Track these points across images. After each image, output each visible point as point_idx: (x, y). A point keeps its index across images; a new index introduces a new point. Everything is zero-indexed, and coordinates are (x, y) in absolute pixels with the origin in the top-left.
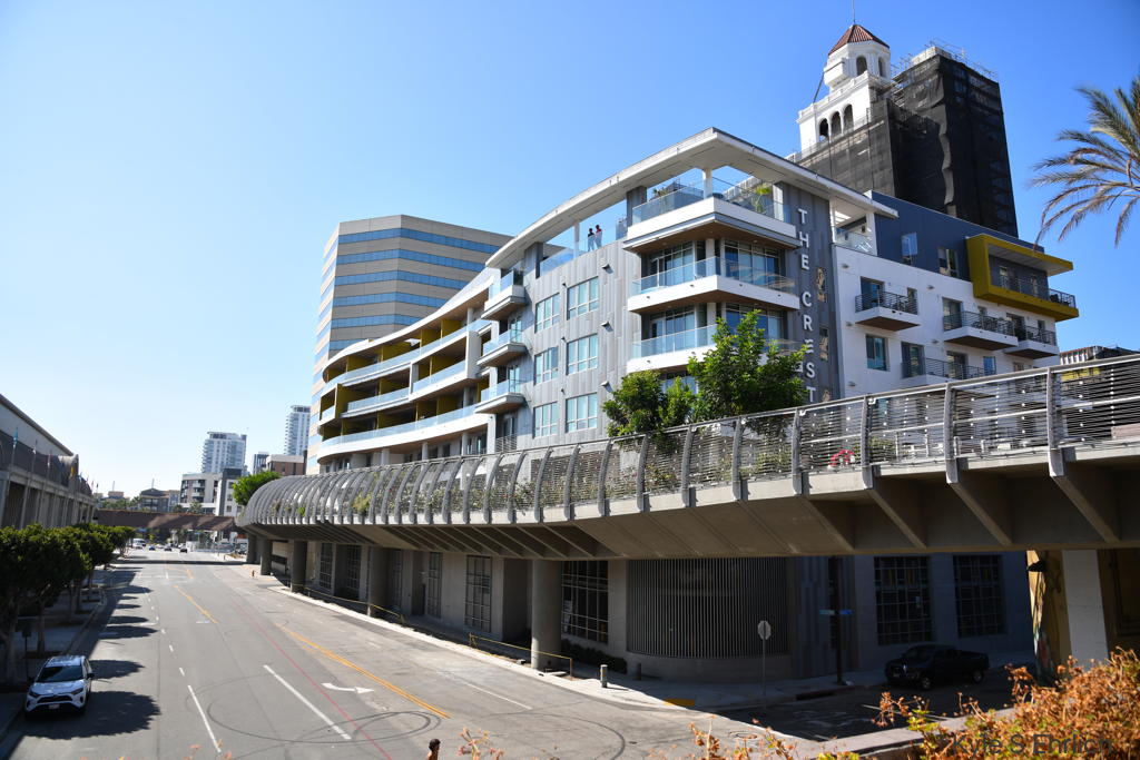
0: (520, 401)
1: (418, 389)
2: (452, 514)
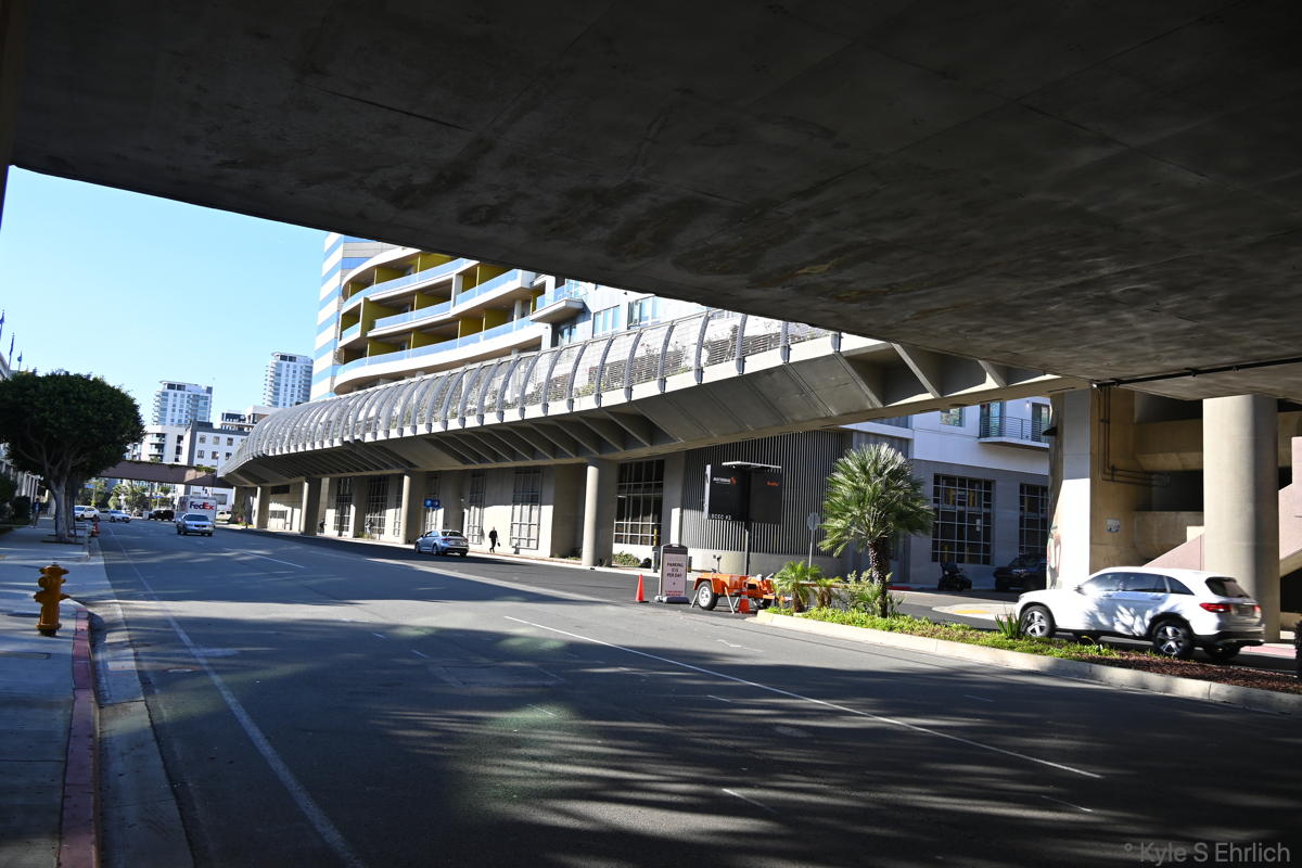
0: (579, 306)
1: (463, 301)
2: (506, 411)
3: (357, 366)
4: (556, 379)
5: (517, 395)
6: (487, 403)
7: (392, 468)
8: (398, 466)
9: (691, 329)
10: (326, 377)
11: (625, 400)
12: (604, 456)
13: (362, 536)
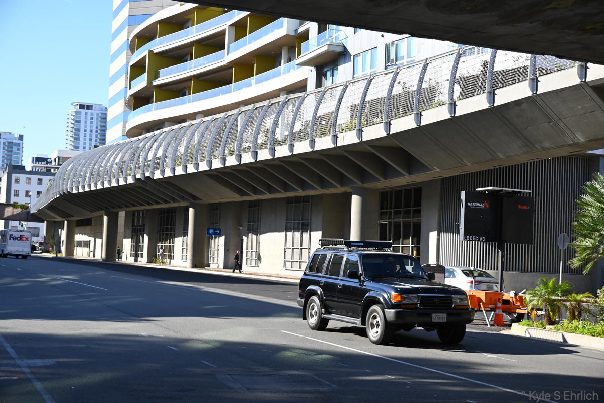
0: (340, 49)
1: (235, 49)
2: (277, 148)
3: (144, 112)
4: (321, 117)
5: (286, 133)
6: (260, 141)
7: (179, 201)
8: (184, 199)
9: (444, 66)
10: (119, 122)
11: (384, 134)
12: (367, 185)
13: (155, 262)
